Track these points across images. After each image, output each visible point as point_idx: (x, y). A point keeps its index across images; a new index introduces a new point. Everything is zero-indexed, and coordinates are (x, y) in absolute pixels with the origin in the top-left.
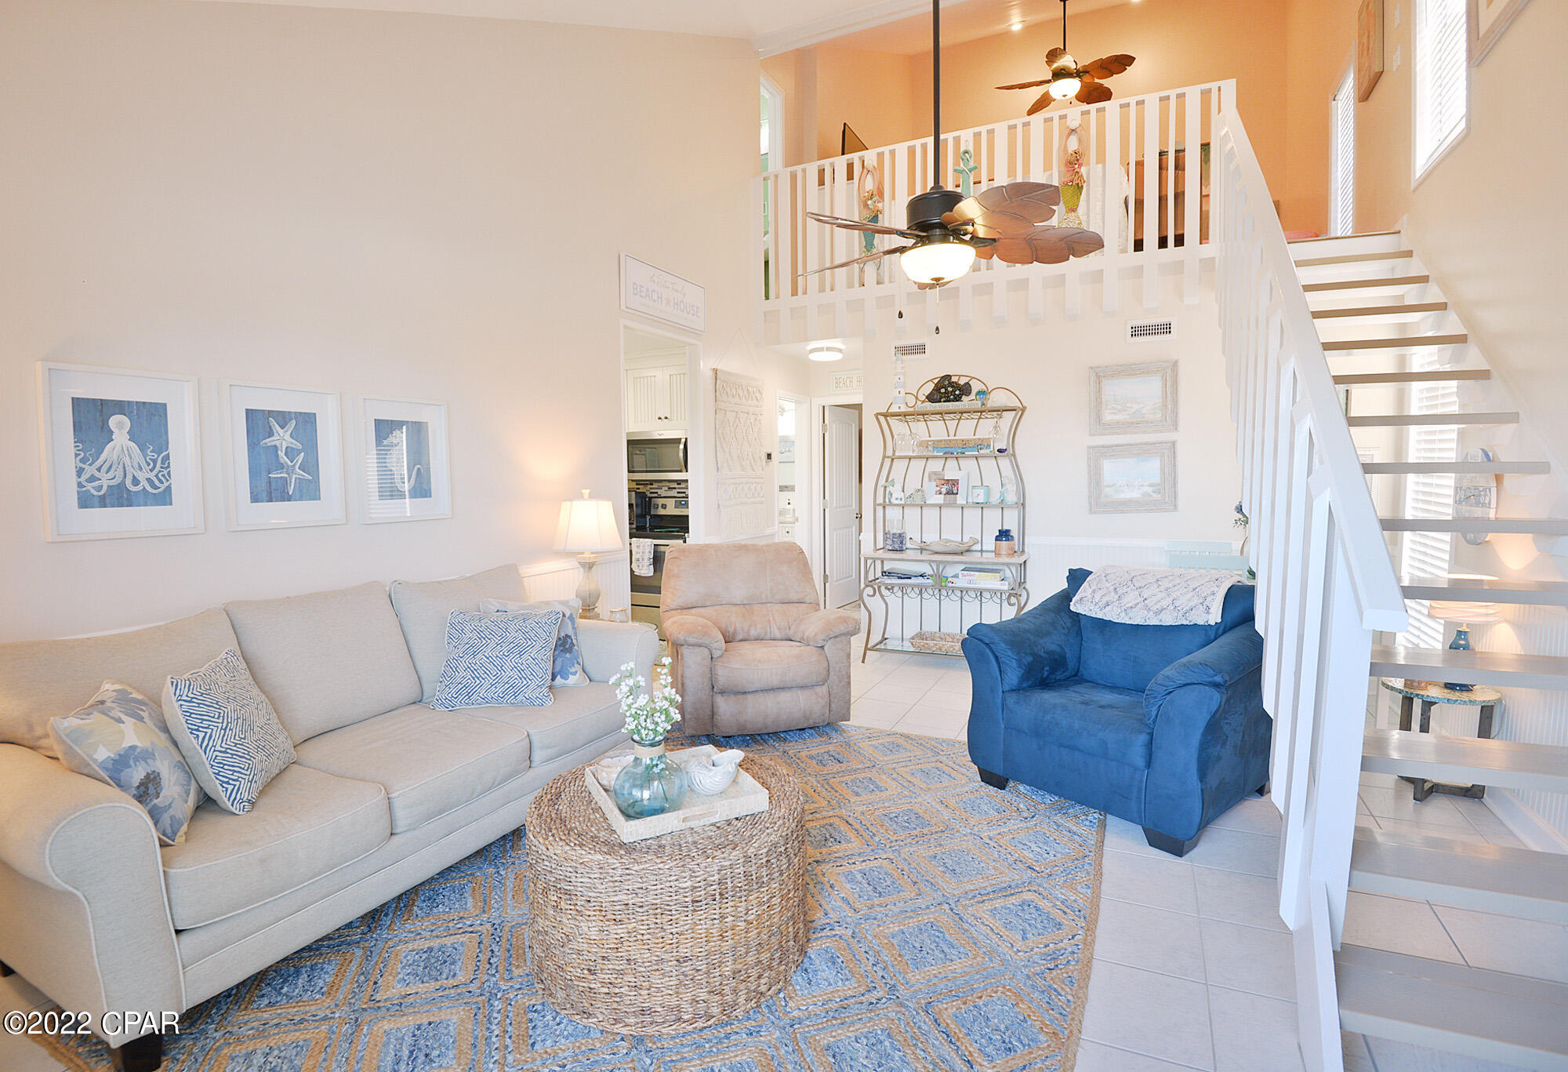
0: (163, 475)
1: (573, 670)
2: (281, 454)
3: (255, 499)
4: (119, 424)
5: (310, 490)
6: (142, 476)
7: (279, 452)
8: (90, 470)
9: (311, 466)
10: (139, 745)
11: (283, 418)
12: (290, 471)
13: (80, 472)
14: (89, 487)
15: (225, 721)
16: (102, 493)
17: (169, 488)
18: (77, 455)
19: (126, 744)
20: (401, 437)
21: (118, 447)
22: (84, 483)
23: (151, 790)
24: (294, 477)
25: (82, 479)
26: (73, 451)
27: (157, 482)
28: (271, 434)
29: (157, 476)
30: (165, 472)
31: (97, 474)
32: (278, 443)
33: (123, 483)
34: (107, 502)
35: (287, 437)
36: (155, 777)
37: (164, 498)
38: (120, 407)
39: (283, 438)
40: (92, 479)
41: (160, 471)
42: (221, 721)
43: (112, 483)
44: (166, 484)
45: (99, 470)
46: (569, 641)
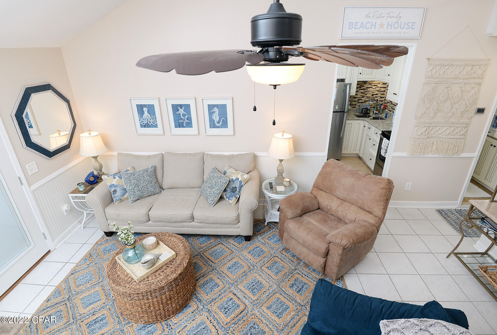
0: (155, 121)
2: (181, 116)
3: (176, 127)
4: (145, 109)
5: (189, 125)
6: (151, 121)
7: (181, 115)
8: (142, 120)
9: (190, 119)
11: (181, 106)
12: (184, 120)
13: (140, 120)
14: (142, 123)
16: (144, 125)
17: (157, 123)
18: (139, 117)
20: (216, 109)
21: (146, 115)
22: (141, 123)
24: (185, 122)
25: (140, 122)
27: (154, 123)
28: (178, 111)
29: (154, 121)
30: (156, 120)
31: (143, 121)
32: (180, 113)
33: (148, 122)
34: (146, 126)
35: (182, 111)
36: (116, 191)
37: (156, 126)
38: (145, 106)
39: (181, 111)
40: (142, 122)
41: (155, 120)
43: (146, 123)
44: (156, 123)
45: (143, 120)
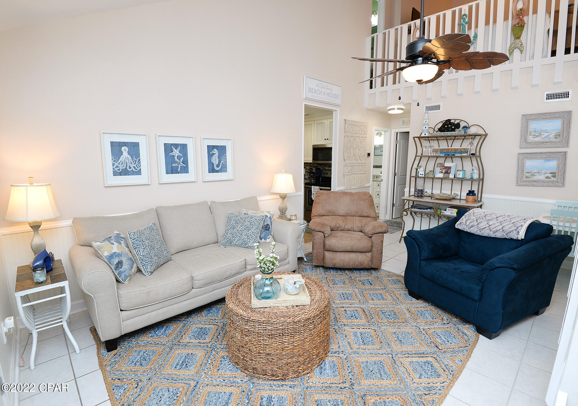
0: (138, 165)
1: (268, 237)
2: (176, 158)
3: (167, 173)
4: (125, 149)
5: (185, 170)
6: (132, 166)
7: (175, 157)
8: (116, 164)
9: (186, 162)
10: (117, 252)
11: (176, 146)
12: (179, 164)
13: (113, 165)
14: (116, 169)
15: (144, 246)
16: (120, 171)
17: (140, 169)
18: (112, 160)
19: (113, 251)
20: (215, 151)
21: (125, 157)
22: (115, 168)
23: (120, 266)
24: (180, 165)
25: (114, 167)
26: (111, 158)
27: (136, 168)
28: (172, 151)
29: (136, 166)
30: (139, 164)
31: (118, 165)
32: (174, 154)
33: (126, 168)
34: (122, 174)
35: (178, 152)
36: (121, 262)
37: (139, 173)
38: (125, 144)
39: (176, 152)
40: (117, 167)
41: (137, 164)
42: (143, 246)
43: (123, 168)
44: (139, 168)
45: (119, 164)
46: (268, 226)
